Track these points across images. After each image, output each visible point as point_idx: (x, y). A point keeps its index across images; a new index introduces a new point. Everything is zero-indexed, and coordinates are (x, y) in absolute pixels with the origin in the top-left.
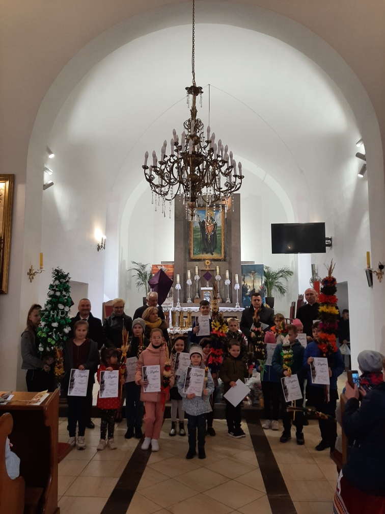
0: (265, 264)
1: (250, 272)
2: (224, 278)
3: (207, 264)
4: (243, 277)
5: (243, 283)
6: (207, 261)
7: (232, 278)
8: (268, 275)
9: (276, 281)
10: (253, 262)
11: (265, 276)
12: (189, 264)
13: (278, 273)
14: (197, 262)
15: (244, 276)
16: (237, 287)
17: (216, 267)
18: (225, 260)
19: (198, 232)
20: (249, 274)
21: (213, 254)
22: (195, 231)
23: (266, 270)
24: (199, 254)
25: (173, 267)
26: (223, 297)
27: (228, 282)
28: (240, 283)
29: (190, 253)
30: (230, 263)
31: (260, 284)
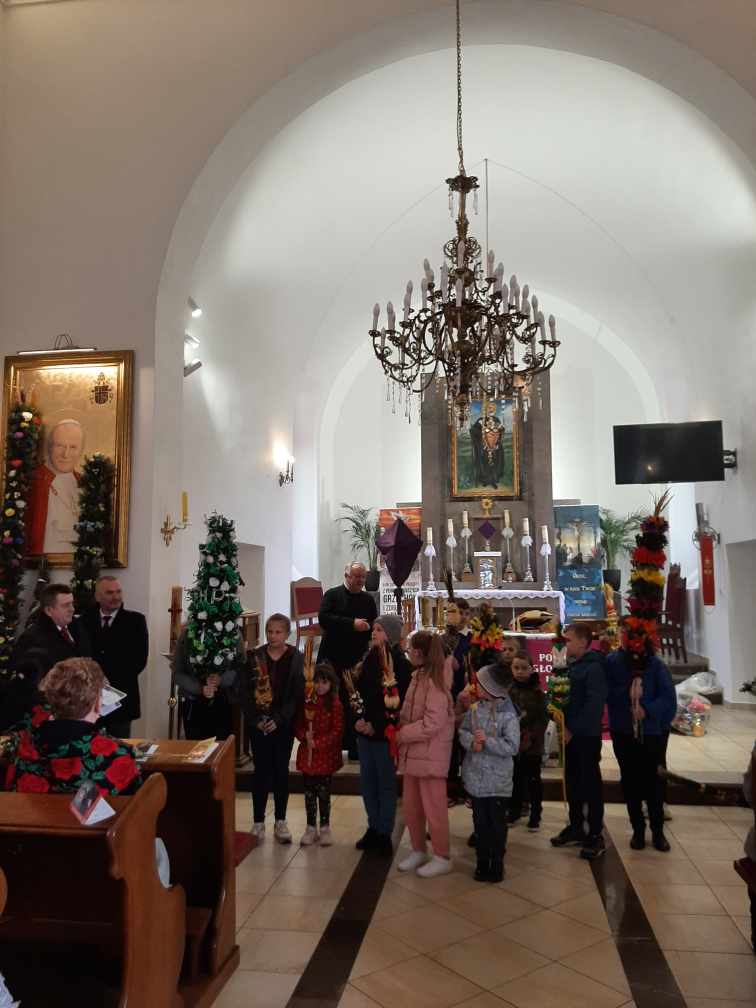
0: (602, 504)
1: (572, 522)
2: (519, 533)
3: (485, 507)
4: (557, 531)
5: (557, 543)
6: (485, 500)
7: (535, 533)
8: (607, 526)
9: (625, 537)
10: (577, 501)
11: (602, 528)
12: (452, 507)
13: (629, 522)
14: (466, 504)
15: (560, 529)
16: (546, 550)
17: (503, 514)
18: (520, 498)
19: (467, 444)
20: (570, 526)
21: (496, 487)
22: (461, 443)
23: (604, 517)
24: (468, 487)
25: (420, 512)
26: (519, 570)
27: (527, 541)
28: (551, 542)
29: (451, 486)
30: (531, 504)
31: (593, 545)
